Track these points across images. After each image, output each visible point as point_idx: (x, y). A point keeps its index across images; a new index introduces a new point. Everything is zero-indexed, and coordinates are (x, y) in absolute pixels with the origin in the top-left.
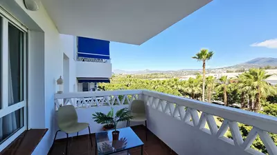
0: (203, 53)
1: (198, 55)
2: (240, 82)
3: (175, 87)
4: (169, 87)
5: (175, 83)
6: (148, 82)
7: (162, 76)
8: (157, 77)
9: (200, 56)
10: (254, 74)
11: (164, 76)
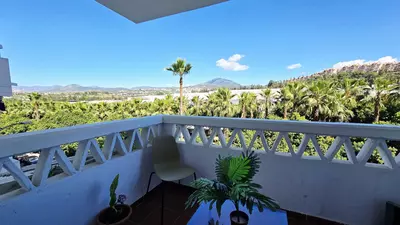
0: (180, 64)
1: (174, 66)
2: (211, 102)
3: (137, 112)
4: (126, 113)
5: (135, 106)
6: (84, 106)
7: (106, 96)
8: (98, 99)
9: (176, 68)
10: (223, 93)
11: (110, 96)
